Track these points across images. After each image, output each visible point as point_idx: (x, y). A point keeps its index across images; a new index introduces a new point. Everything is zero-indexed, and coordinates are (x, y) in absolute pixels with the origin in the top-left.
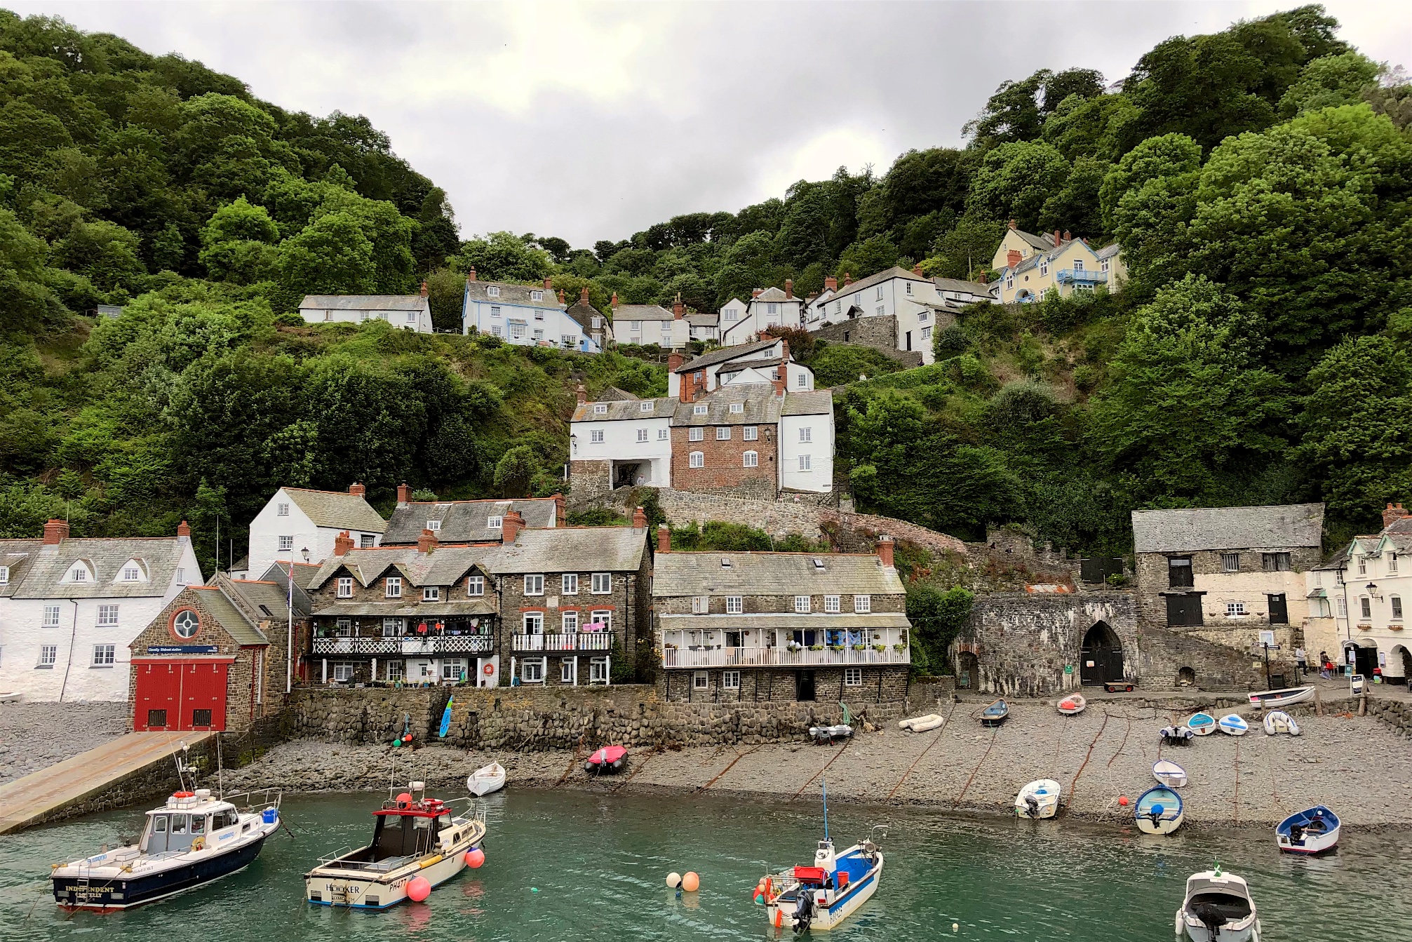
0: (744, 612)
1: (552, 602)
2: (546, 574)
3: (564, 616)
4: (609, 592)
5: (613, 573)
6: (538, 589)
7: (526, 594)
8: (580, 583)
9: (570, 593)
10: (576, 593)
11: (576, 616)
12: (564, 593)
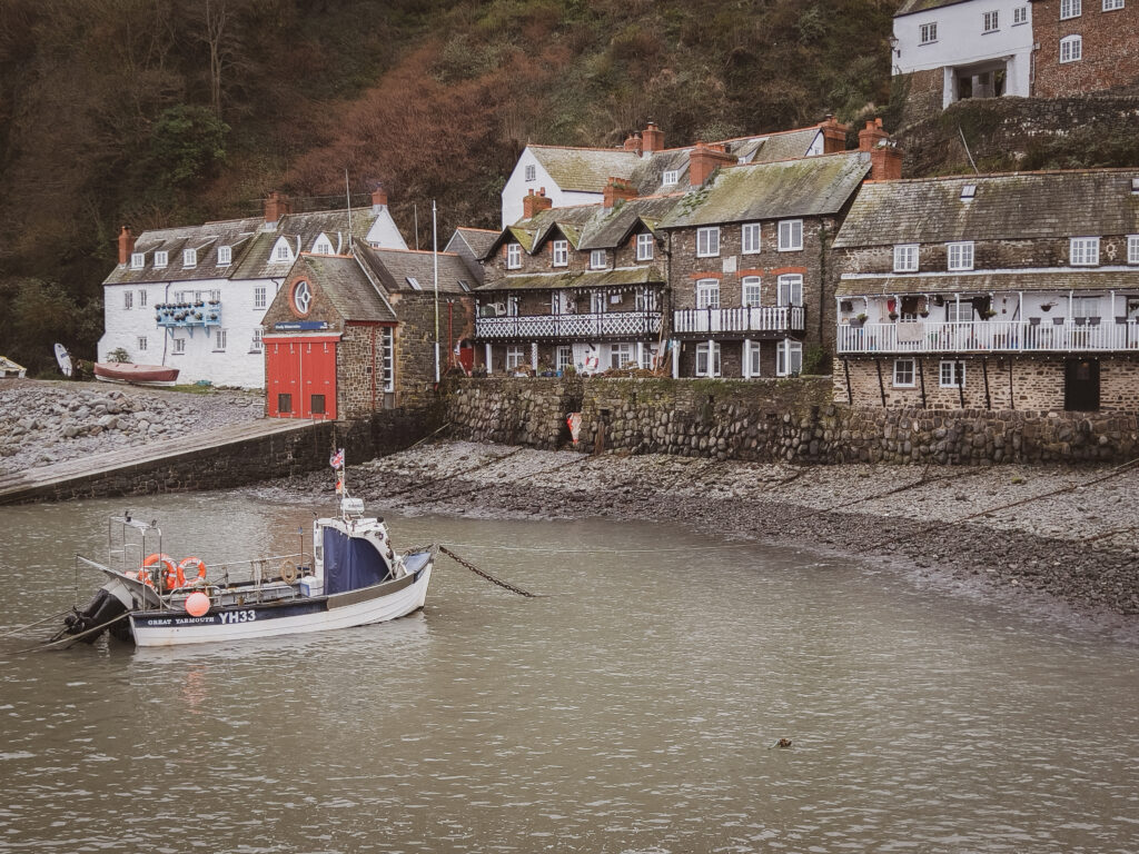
0: (976, 268)
1: (730, 265)
2: (721, 225)
3: (745, 285)
4: (801, 248)
5: (806, 218)
6: (713, 248)
7: (699, 255)
8: (764, 236)
9: (752, 251)
10: (758, 251)
11: (758, 284)
12: (745, 252)
